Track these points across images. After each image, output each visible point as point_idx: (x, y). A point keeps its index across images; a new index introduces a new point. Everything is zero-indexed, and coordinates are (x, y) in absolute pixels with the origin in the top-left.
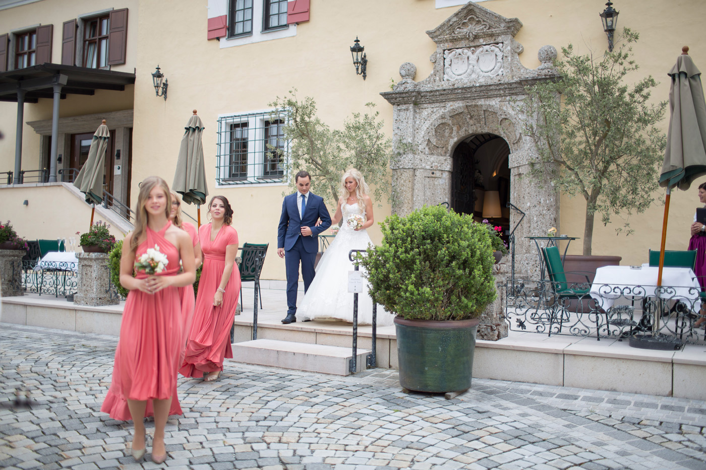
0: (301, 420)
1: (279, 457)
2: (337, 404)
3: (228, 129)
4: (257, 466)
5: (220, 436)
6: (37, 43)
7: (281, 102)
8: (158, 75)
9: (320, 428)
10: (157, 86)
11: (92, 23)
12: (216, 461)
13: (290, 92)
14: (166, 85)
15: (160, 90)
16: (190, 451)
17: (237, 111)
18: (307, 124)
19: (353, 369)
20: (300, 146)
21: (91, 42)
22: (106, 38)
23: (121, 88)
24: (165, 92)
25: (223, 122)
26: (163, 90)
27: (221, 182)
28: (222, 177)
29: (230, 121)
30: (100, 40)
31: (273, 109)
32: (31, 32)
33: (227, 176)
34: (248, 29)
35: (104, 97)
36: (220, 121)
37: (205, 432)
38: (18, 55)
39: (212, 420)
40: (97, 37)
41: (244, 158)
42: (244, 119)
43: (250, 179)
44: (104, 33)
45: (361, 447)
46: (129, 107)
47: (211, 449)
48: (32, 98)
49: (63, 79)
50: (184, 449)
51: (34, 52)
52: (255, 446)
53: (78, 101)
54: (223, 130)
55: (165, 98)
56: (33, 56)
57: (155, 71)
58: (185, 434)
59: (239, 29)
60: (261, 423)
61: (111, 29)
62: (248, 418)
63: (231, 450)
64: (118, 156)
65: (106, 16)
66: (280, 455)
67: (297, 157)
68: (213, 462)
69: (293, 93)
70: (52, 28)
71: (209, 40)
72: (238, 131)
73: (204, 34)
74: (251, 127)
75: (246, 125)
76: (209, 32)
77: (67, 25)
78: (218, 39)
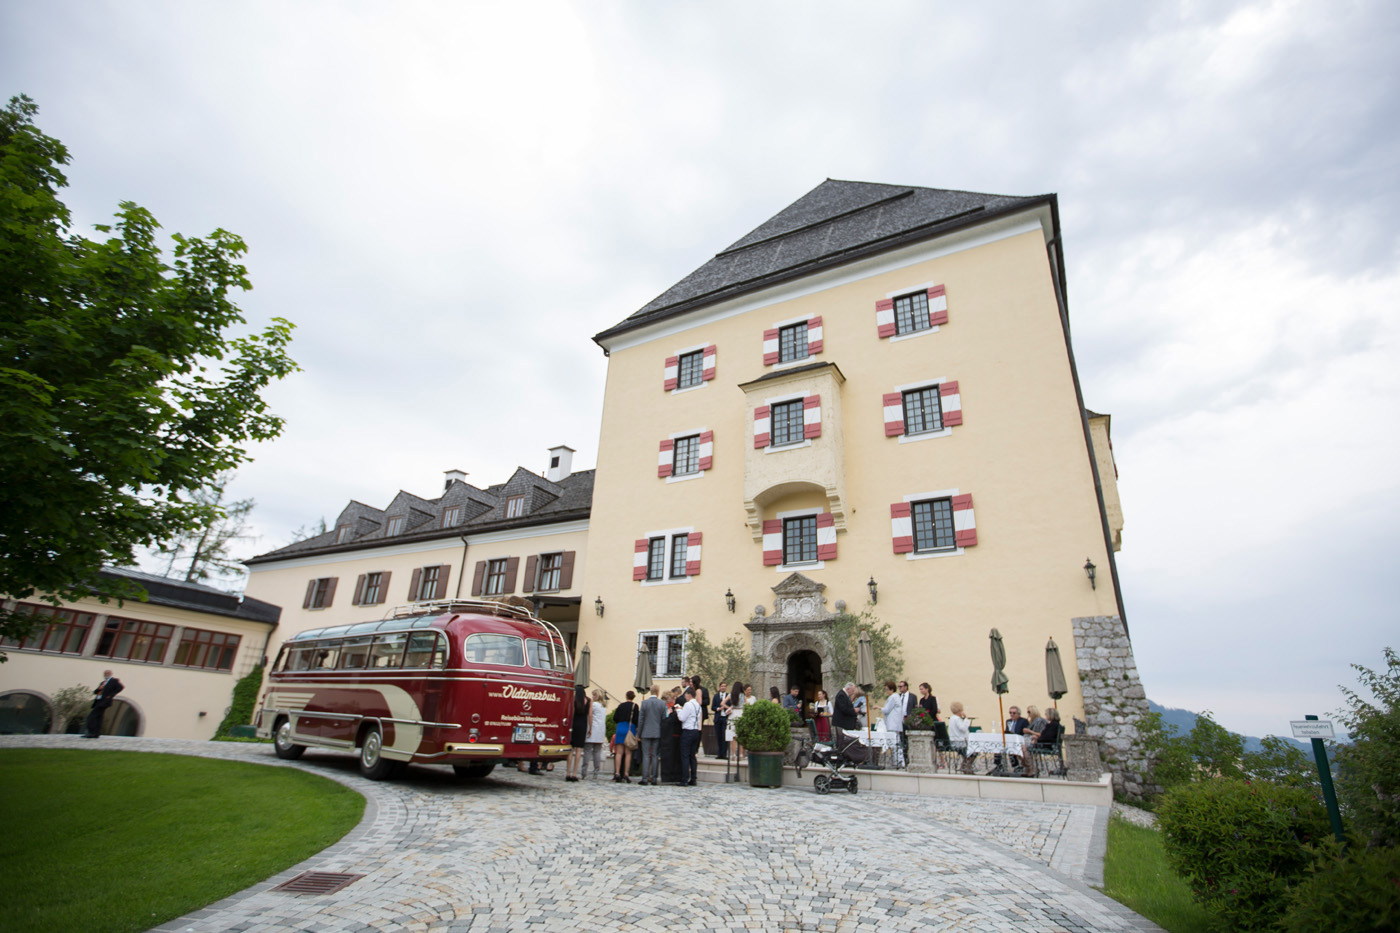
3: (645, 639)
6: (507, 568)
8: (599, 602)
10: (598, 609)
11: (547, 557)
14: (603, 608)
15: (599, 611)
17: (651, 630)
18: (699, 643)
21: (546, 571)
22: (557, 569)
23: (572, 606)
24: (602, 613)
25: (641, 635)
26: (601, 611)
29: (647, 634)
30: (553, 569)
32: (501, 560)
34: (660, 575)
36: (639, 634)
38: (490, 574)
40: (550, 568)
42: (656, 634)
43: (658, 675)
44: (556, 565)
51: (504, 573)
54: (640, 639)
55: (602, 616)
57: (596, 598)
59: (654, 575)
61: (561, 564)
65: (556, 554)
70: (517, 559)
71: (634, 580)
72: (651, 642)
73: (631, 576)
74: (660, 639)
75: (656, 637)
76: (635, 575)
77: (530, 558)
78: (640, 580)
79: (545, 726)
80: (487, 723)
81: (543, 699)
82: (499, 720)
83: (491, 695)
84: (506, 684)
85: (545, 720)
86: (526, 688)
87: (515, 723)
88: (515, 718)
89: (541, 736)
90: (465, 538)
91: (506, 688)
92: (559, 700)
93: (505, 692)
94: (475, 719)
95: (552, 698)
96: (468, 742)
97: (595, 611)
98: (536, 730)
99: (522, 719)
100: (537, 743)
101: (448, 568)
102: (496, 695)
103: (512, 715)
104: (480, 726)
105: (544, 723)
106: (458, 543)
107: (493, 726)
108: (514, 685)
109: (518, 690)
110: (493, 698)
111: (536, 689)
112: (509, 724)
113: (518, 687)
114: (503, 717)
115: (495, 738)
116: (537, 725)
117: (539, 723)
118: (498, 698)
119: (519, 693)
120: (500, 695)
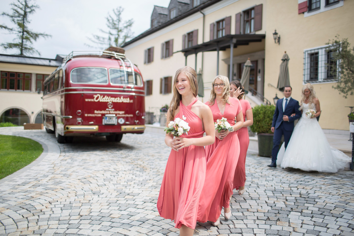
0: (317, 183)
1: (300, 193)
2: (337, 180)
3: (309, 56)
4: (290, 194)
5: (281, 184)
6: (226, 24)
7: (331, 42)
8: (276, 34)
9: (323, 186)
10: (275, 39)
11: (247, 12)
12: (275, 191)
13: (336, 37)
14: (279, 38)
15: (277, 41)
16: (267, 187)
17: (312, 48)
18: (346, 51)
19: (352, 168)
20: (344, 63)
21: (247, 21)
22: (253, 18)
23: (260, 41)
24: (279, 41)
25: (306, 53)
26: (278, 40)
27: (306, 82)
28: (306, 79)
29: (309, 52)
30: (251, 20)
31: (327, 46)
32: (222, 20)
33: (309, 79)
34: (318, 6)
35: (253, 46)
36: (305, 53)
37: (275, 183)
38: (218, 31)
39: (280, 179)
40: (249, 19)
41: (317, 69)
42: (316, 51)
43: (320, 80)
44: (253, 16)
45: (338, 194)
46: (263, 49)
47: (275, 188)
48: (223, 49)
49: (234, 41)
50: (265, 186)
51: (224, 29)
52: (292, 189)
53: (242, 48)
54: (306, 57)
55: (279, 44)
56: (224, 31)
57: (274, 32)
58: (267, 182)
59: (314, 6)
60: (299, 182)
61: (255, 14)
62: (294, 180)
63: (283, 188)
64: (259, 72)
65: (253, 9)
66: (301, 192)
67: (342, 68)
68: (274, 191)
69: (337, 37)
70: (230, 17)
71: (299, 14)
72: (314, 57)
73: (297, 11)
74: (320, 54)
75: (317, 53)
76: (299, 10)
77: (237, 15)
78: (303, 13)
79: (123, 115)
80: (86, 115)
81: (121, 101)
82: (94, 113)
83: (87, 100)
84: (96, 94)
85: (123, 112)
86: (108, 95)
87: (103, 115)
88: (103, 112)
89: (122, 121)
90: (202, 11)
91: (96, 96)
92: (132, 101)
93: (95, 98)
94: (79, 113)
95: (127, 101)
96: (76, 125)
97: (274, 41)
98: (118, 118)
99: (108, 112)
100: (119, 125)
101: (197, 31)
102: (90, 100)
103: (101, 110)
104: (82, 116)
105: (122, 114)
106: (198, 15)
107: (90, 117)
108: (101, 95)
109: (104, 97)
110: (88, 102)
111: (115, 96)
112: (100, 115)
113: (104, 95)
114: (96, 112)
115: (92, 123)
116: (118, 115)
117: (119, 114)
118: (91, 102)
119: (104, 98)
120: (92, 100)
